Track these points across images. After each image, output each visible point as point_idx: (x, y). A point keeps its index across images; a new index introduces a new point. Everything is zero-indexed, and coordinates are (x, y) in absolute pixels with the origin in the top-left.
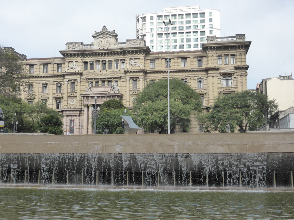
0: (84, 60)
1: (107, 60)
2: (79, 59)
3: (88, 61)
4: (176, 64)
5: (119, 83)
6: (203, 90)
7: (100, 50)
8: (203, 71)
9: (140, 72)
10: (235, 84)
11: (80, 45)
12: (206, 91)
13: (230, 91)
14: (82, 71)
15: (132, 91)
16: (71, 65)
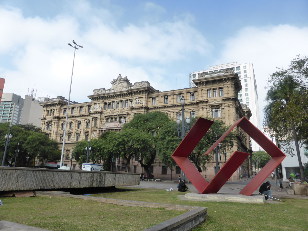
0: (104, 102)
1: (120, 100)
2: (101, 101)
3: (107, 102)
4: (172, 100)
5: (127, 118)
9: (142, 108)
10: (223, 115)
11: (103, 91)
14: (102, 111)
16: (95, 106)
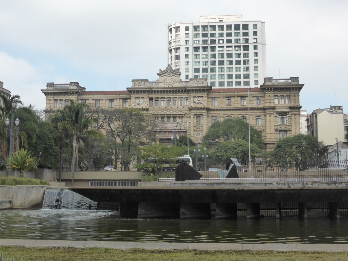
0: (149, 97)
1: (172, 97)
2: (145, 96)
3: (154, 97)
4: (236, 103)
5: (183, 119)
6: (261, 127)
7: (165, 88)
8: (260, 109)
9: (204, 109)
10: (290, 122)
11: (146, 82)
12: (263, 128)
13: (285, 128)
14: (148, 108)
15: (195, 126)
16: (137, 101)
